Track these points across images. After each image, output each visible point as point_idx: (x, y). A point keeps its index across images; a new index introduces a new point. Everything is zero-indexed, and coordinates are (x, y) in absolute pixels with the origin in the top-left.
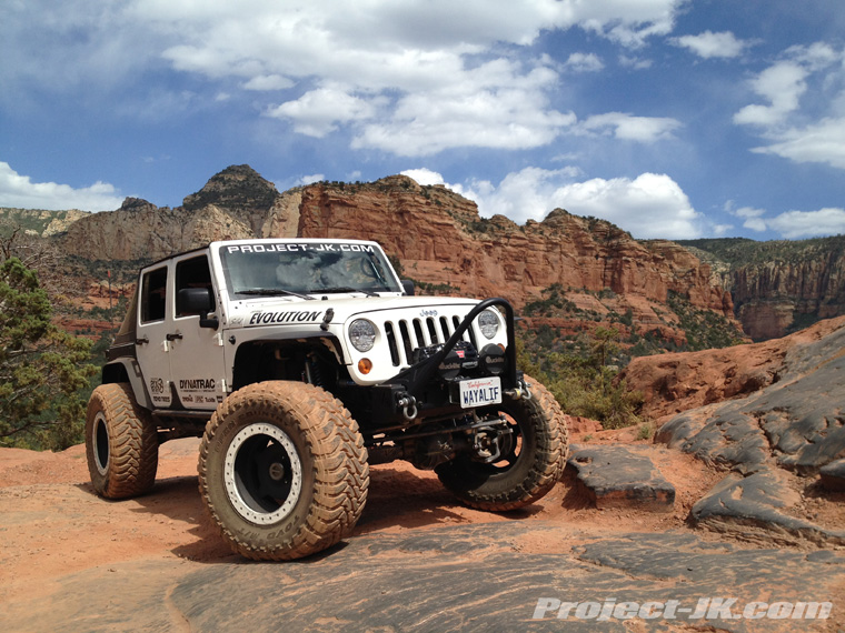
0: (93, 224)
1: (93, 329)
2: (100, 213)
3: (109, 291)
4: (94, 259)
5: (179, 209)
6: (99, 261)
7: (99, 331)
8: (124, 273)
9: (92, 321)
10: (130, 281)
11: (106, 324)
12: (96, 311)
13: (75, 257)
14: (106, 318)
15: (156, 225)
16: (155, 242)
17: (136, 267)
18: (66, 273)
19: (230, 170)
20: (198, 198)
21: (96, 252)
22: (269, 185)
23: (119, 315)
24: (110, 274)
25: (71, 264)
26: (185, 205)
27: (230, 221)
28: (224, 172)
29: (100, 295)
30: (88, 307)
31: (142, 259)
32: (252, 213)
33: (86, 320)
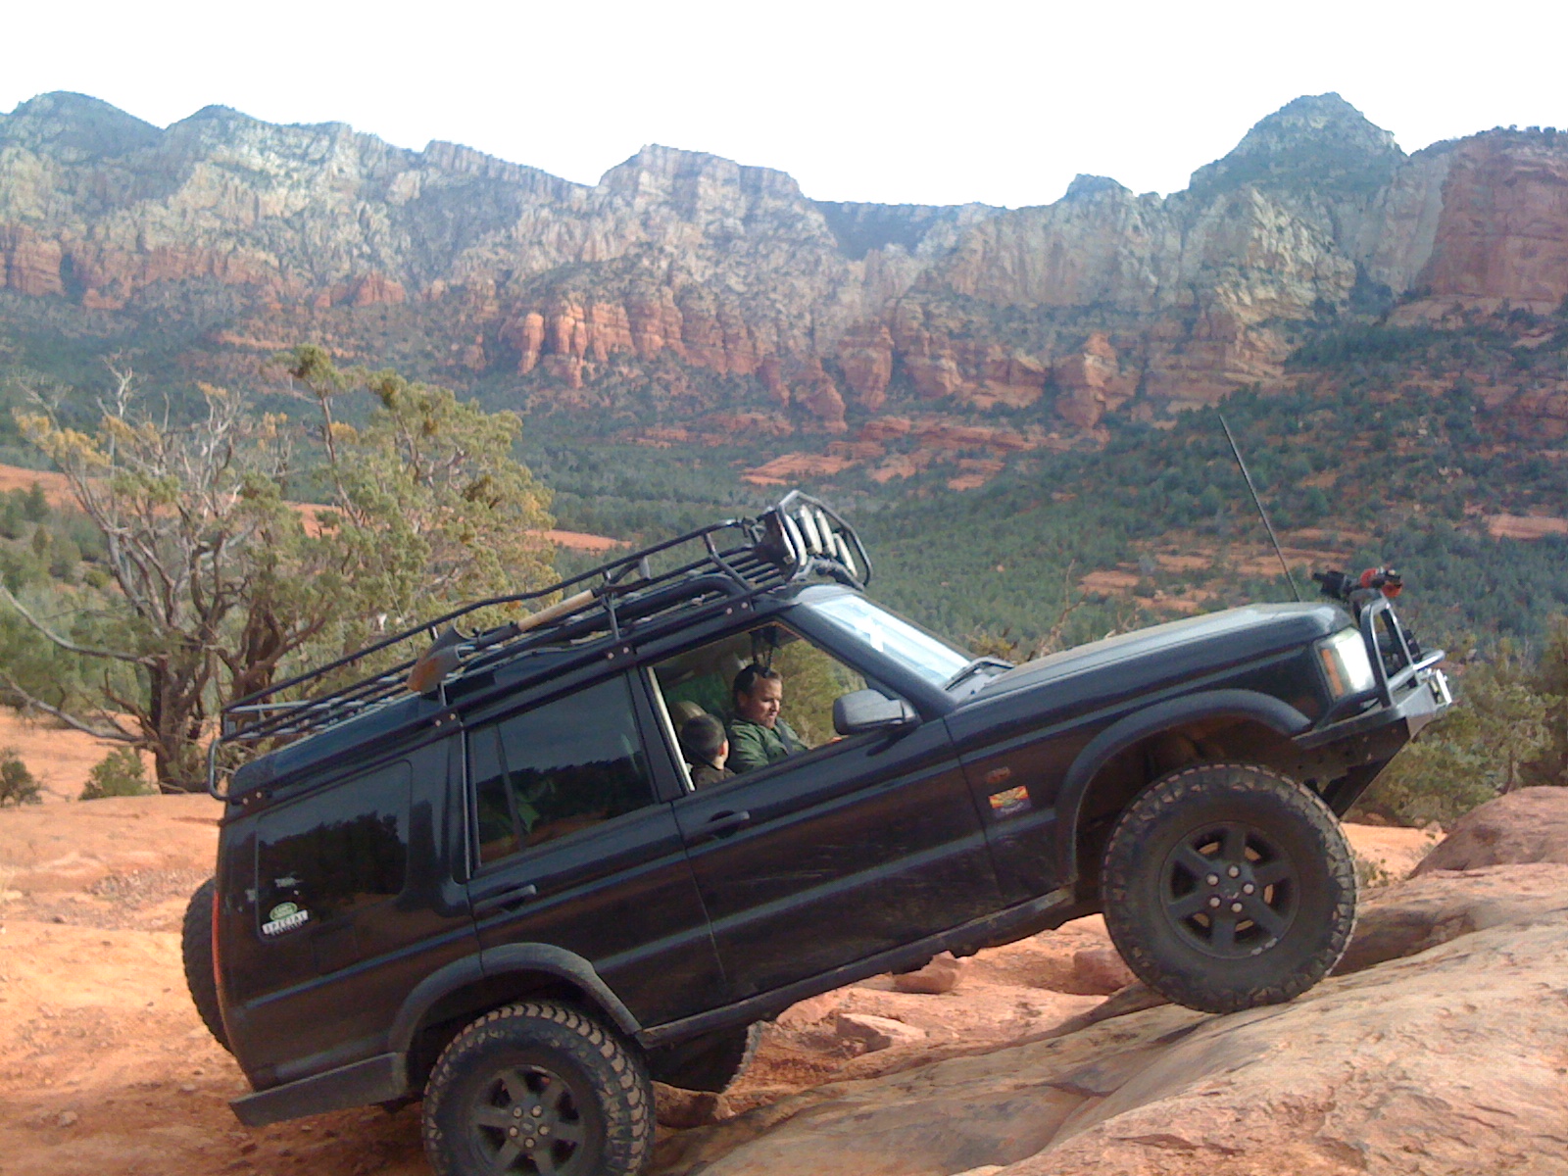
0: (1007, 230)
1: (989, 449)
2: (1021, 209)
3: (1027, 371)
4: (1003, 304)
5: (1180, 196)
6: (1012, 307)
7: (1001, 453)
8: (1059, 334)
9: (986, 431)
10: (1070, 351)
11: (1015, 438)
12: (1000, 411)
13: (968, 299)
14: (1018, 426)
15: (1129, 232)
16: (1125, 268)
17: (1082, 320)
18: (951, 333)
19: (1301, 105)
20: (1223, 169)
21: (1009, 288)
22: (1384, 138)
23: (1040, 421)
24: (1033, 338)
25: (961, 314)
26: (1192, 184)
27: (1283, 221)
28: (1284, 110)
29: (1006, 379)
30: (984, 402)
31: (1096, 305)
32: (1339, 200)
33: (979, 429)
